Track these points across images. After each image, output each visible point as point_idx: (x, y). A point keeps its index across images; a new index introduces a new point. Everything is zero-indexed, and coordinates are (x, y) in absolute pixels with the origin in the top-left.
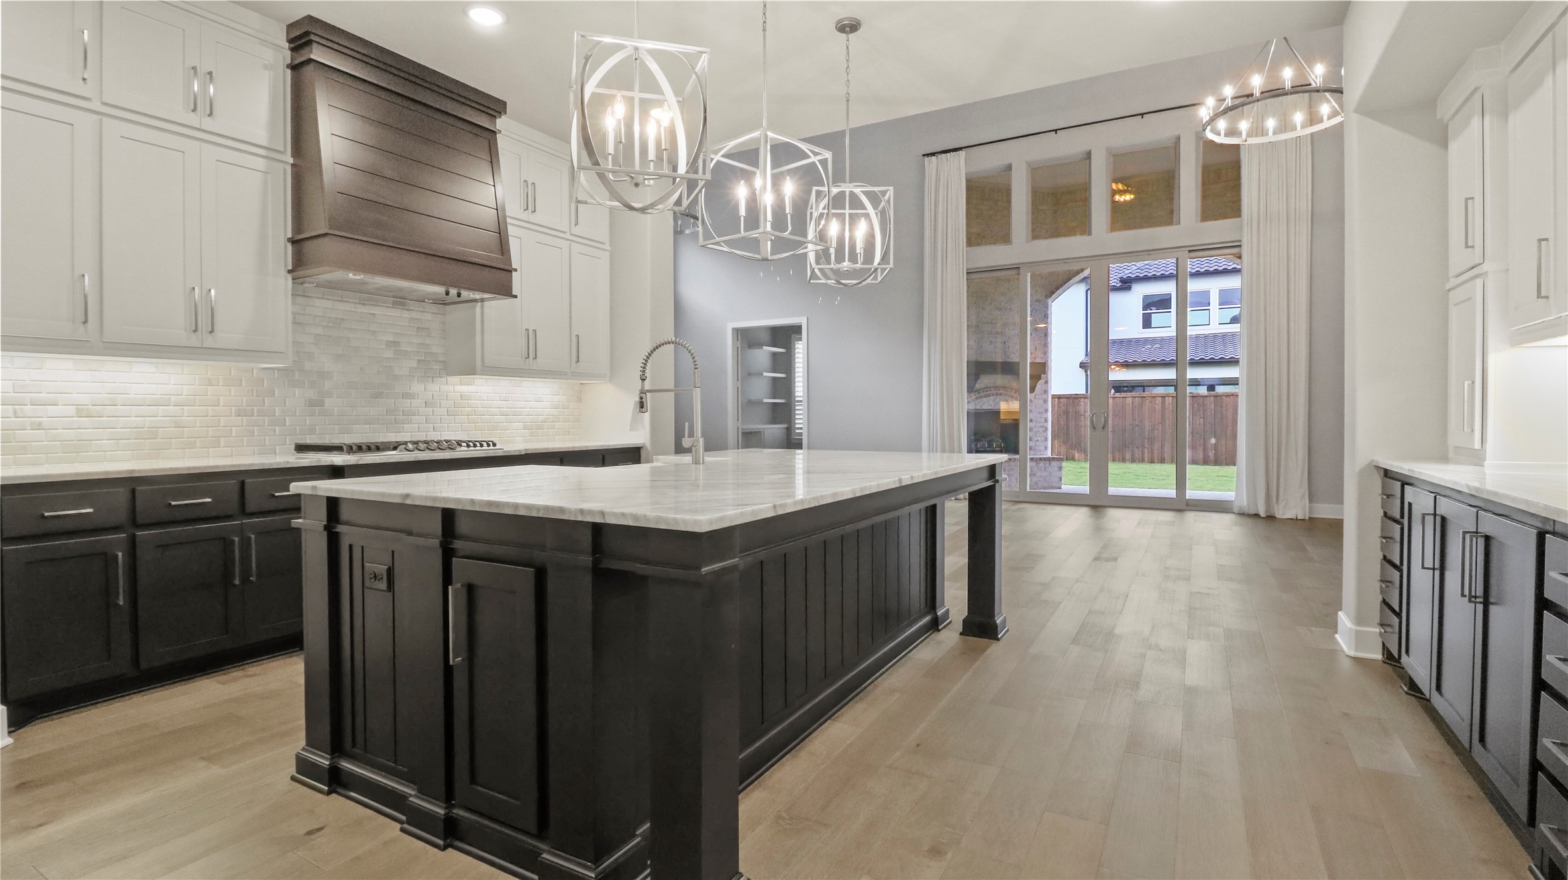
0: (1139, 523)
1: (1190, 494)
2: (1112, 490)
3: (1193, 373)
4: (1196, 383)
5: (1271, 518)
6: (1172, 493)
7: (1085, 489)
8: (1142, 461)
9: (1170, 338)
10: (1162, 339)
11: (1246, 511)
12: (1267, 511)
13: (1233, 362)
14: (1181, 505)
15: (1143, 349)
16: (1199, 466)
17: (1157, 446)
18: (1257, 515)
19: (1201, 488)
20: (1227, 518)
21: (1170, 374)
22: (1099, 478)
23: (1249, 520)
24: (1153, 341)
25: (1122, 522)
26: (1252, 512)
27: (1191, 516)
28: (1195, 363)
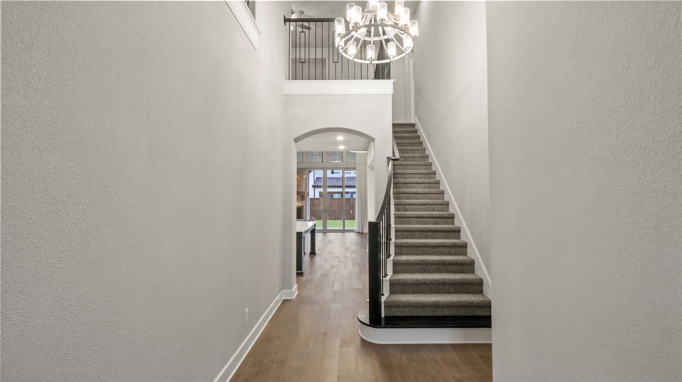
0: (335, 236)
1: (346, 228)
2: (328, 228)
3: (347, 190)
4: (347, 193)
5: (362, 233)
6: (342, 228)
7: (322, 228)
8: (333, 219)
9: (340, 178)
10: (337, 178)
11: (358, 232)
12: (362, 231)
13: (354, 187)
14: (344, 231)
15: (332, 181)
16: (348, 220)
17: (337, 214)
18: (360, 233)
19: (349, 227)
20: (354, 233)
21: (340, 190)
22: (325, 225)
23: (358, 234)
24: (335, 178)
25: (331, 236)
26: (359, 232)
27: (346, 233)
28: (347, 187)
